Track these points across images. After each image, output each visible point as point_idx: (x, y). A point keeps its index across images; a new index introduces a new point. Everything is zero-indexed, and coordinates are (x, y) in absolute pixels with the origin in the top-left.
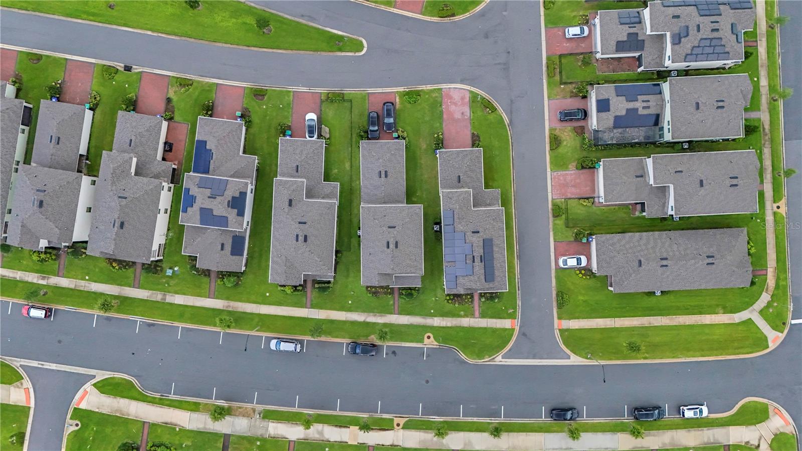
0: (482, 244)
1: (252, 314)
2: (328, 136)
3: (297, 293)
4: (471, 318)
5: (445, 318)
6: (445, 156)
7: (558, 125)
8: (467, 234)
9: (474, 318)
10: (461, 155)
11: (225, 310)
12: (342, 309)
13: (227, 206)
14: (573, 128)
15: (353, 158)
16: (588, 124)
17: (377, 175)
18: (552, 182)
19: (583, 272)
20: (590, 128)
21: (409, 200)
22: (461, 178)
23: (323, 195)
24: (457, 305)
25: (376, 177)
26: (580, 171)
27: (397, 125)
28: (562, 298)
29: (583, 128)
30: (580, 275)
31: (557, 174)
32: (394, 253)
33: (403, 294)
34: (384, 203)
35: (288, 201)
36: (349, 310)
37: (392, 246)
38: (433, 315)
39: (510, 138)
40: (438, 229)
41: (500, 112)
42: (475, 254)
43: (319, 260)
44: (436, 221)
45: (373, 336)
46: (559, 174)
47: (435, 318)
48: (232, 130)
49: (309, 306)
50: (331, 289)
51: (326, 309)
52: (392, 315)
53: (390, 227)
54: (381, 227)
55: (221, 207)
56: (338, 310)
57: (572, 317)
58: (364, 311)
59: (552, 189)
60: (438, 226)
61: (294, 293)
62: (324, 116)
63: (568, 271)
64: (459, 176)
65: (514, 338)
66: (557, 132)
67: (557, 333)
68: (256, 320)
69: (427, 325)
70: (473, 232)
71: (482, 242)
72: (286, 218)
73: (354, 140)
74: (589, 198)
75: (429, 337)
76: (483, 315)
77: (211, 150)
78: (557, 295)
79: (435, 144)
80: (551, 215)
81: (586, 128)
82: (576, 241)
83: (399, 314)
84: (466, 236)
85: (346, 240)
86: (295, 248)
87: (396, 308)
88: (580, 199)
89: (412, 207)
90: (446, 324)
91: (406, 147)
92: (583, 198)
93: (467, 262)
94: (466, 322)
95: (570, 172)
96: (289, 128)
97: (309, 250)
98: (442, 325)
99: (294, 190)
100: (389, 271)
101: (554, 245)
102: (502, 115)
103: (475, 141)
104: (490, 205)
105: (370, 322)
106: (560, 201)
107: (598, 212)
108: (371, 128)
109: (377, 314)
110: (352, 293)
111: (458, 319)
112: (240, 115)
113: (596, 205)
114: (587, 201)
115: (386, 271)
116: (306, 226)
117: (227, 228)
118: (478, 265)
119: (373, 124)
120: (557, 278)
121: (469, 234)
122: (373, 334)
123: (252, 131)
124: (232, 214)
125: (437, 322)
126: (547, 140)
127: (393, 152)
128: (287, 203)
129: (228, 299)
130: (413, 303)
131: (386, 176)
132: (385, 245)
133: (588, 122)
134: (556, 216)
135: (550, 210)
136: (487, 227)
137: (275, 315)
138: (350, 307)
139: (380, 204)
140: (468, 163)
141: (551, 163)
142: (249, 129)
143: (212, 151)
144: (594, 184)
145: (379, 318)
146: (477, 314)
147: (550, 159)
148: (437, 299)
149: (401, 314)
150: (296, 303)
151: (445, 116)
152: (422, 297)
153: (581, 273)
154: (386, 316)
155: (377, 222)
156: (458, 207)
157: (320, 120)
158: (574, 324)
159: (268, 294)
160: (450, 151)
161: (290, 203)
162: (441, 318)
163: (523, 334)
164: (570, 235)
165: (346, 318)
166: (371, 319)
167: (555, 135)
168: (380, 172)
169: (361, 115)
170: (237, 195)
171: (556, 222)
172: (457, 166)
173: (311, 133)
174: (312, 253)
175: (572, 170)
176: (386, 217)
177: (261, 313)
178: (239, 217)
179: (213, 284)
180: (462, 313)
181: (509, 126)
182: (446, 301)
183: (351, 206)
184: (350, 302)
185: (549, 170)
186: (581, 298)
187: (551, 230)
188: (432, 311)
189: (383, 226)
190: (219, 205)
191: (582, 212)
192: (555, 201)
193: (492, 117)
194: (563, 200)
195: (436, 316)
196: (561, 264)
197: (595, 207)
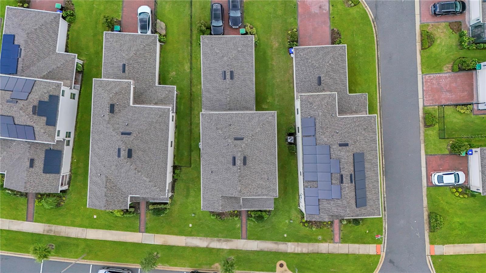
0: (352, 160)
1: (77, 239)
2: (163, 33)
3: (128, 216)
4: (330, 242)
5: (300, 243)
6: (302, 54)
7: (431, 21)
8: (334, 147)
9: (334, 243)
10: (321, 53)
11: (47, 235)
12: (181, 233)
13: (31, 113)
14: (448, 24)
15: (193, 59)
16: (465, 19)
17: (221, 76)
18: (423, 86)
19: (460, 190)
20: (467, 22)
21: (259, 106)
22: (322, 79)
23: (156, 101)
24: (314, 229)
25: (220, 79)
26: (456, 74)
27: (245, 20)
28: (436, 220)
29: (459, 24)
30: (457, 194)
31: (430, 77)
32: (242, 172)
33: (252, 216)
34: (230, 110)
35: (109, 106)
36: (190, 234)
37: (239, 162)
38: (285, 240)
39: (375, 35)
40: (293, 141)
41: (364, 6)
42: (343, 173)
43: (148, 180)
44: (290, 132)
45: (217, 265)
46: (432, 77)
47: (289, 244)
48: (45, 22)
49: (143, 230)
50: (168, 211)
51: (163, 233)
52: (239, 240)
53: (236, 139)
54: (225, 139)
55: (24, 114)
56: (176, 235)
57: (446, 241)
58: (206, 236)
59: (423, 94)
60: (293, 137)
61: (125, 216)
62: (159, 10)
63: (442, 189)
64: (320, 78)
65: (380, 266)
66: (429, 29)
67: (429, 259)
68: (82, 246)
69: (280, 251)
70: (341, 145)
71: (352, 157)
72: (107, 127)
73: (194, 37)
74: (468, 105)
75: (281, 266)
76: (344, 240)
77: (19, 46)
78: (430, 216)
79: (289, 42)
80: (422, 125)
81: (463, 24)
82: (451, 155)
83: (248, 238)
84: (332, 150)
85: (186, 154)
86: (116, 166)
87: (244, 232)
88: (456, 105)
89: (263, 114)
90: (302, 250)
91: (256, 45)
92: (460, 105)
93: (333, 182)
94: (324, 247)
95: (444, 75)
96: (119, 23)
97: (135, 167)
98: (296, 252)
99: (116, 93)
100: (236, 195)
101: (426, 159)
102: (366, 9)
103: (335, 38)
104: (356, 112)
105: (213, 249)
106: (434, 109)
107: (477, 121)
108: (215, 23)
109: (222, 239)
110: (193, 215)
111: (315, 244)
112: (60, 8)
113: (475, 113)
114: (466, 108)
115: (232, 194)
116: (131, 138)
117: (35, 140)
118: (348, 187)
119: (216, 18)
120: (429, 196)
121: (335, 147)
122: (217, 262)
123: (74, 26)
124: (39, 123)
125: (291, 247)
126: (418, 38)
127: (240, 49)
128: (108, 109)
129: (48, 222)
130: (264, 227)
131: (232, 78)
132: (231, 160)
133: (465, 17)
134: (427, 126)
135: (421, 119)
136: (358, 139)
137: (104, 241)
138: (191, 232)
139: (225, 110)
140: (330, 62)
141: (422, 64)
142: (72, 25)
143: (21, 47)
144: (472, 89)
145: (224, 243)
146: (337, 238)
147: (421, 60)
148: (291, 221)
149: (249, 239)
150: (127, 227)
151: (300, 10)
152: (274, 219)
153: (457, 191)
154: (233, 241)
155: (220, 132)
156: (320, 114)
157: (154, 13)
158: (449, 250)
159: (95, 217)
160: (308, 48)
161: (112, 108)
162: (296, 243)
163: (390, 261)
164: (444, 147)
165: (186, 243)
166: (215, 244)
167: (427, 32)
168: (225, 72)
169: (203, 8)
170: (46, 99)
171: (427, 132)
172: (317, 65)
173: (144, 28)
174: (139, 172)
175: (447, 73)
176: (232, 127)
177: (87, 238)
178: (49, 127)
179: (31, 205)
180: (320, 237)
181: (373, 22)
182: (302, 224)
183: (191, 114)
184: (191, 225)
185: (419, 72)
186: (457, 219)
187: (422, 141)
188: (285, 235)
189: (229, 138)
190: (21, 111)
191: (458, 121)
192: (426, 108)
193: (354, 11)
194: (437, 107)
195: (290, 241)
196: (435, 181)
197: (474, 115)
